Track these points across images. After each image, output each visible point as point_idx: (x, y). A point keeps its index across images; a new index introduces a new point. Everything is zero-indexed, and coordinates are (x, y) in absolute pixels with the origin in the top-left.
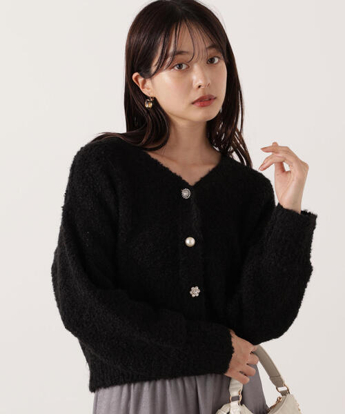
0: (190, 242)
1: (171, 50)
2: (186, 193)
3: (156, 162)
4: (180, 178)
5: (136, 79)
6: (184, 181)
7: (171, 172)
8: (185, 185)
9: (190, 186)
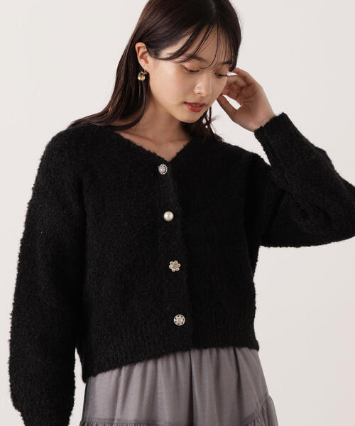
0: (168, 216)
1: (190, 52)
2: (162, 169)
3: (129, 142)
4: (154, 155)
5: (139, 48)
6: (159, 157)
7: (144, 150)
8: (161, 161)
9: (166, 161)
